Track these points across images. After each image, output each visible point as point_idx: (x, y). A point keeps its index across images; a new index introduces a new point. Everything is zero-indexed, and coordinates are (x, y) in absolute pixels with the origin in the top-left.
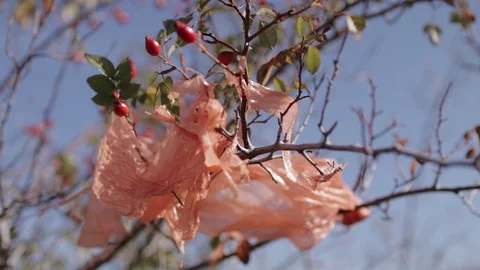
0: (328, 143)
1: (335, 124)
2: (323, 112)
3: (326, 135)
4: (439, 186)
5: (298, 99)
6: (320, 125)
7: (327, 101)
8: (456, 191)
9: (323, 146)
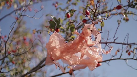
0: (115, 42)
1: (118, 38)
2: (115, 35)
3: (115, 40)
4: (121, 58)
5: (101, 33)
6: (114, 38)
7: (116, 32)
8: (125, 59)
9: (114, 43)
